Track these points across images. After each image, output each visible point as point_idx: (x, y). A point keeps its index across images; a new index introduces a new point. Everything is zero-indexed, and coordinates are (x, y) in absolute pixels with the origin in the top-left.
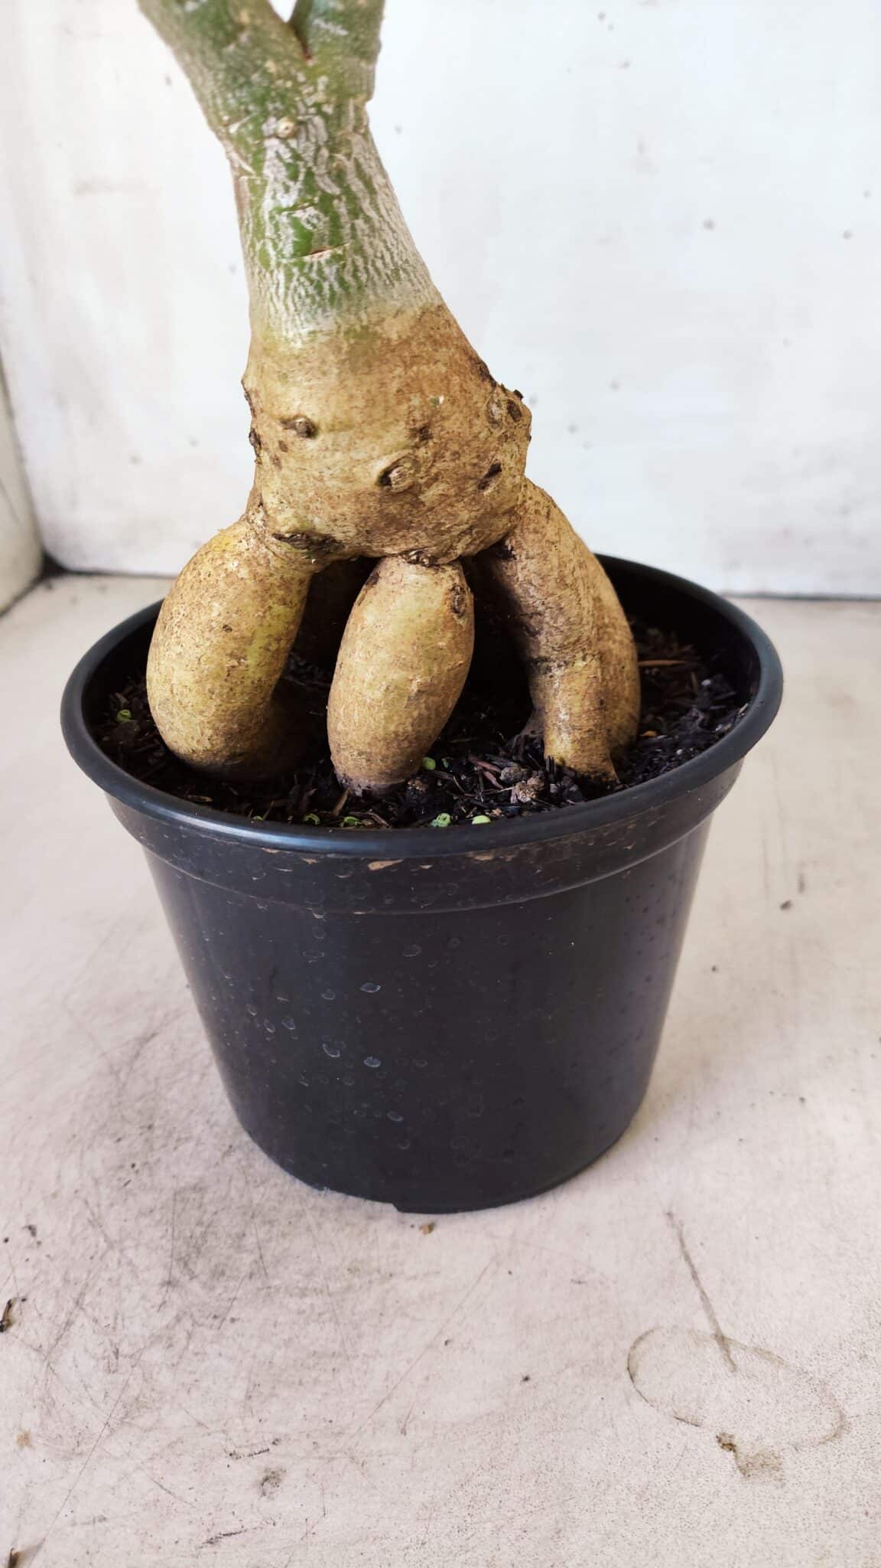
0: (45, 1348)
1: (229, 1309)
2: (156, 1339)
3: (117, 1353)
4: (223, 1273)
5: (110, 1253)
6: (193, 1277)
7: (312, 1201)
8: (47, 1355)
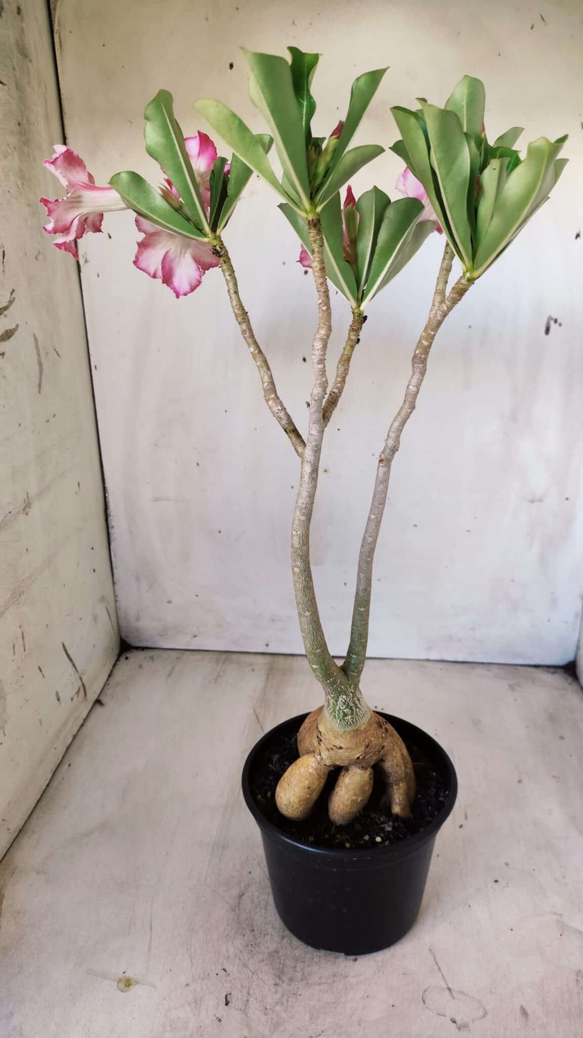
0: (243, 1009)
1: (297, 992)
2: (277, 1003)
3: (266, 1008)
4: (292, 980)
5: (253, 976)
6: (283, 982)
7: (315, 954)
8: (244, 1010)
